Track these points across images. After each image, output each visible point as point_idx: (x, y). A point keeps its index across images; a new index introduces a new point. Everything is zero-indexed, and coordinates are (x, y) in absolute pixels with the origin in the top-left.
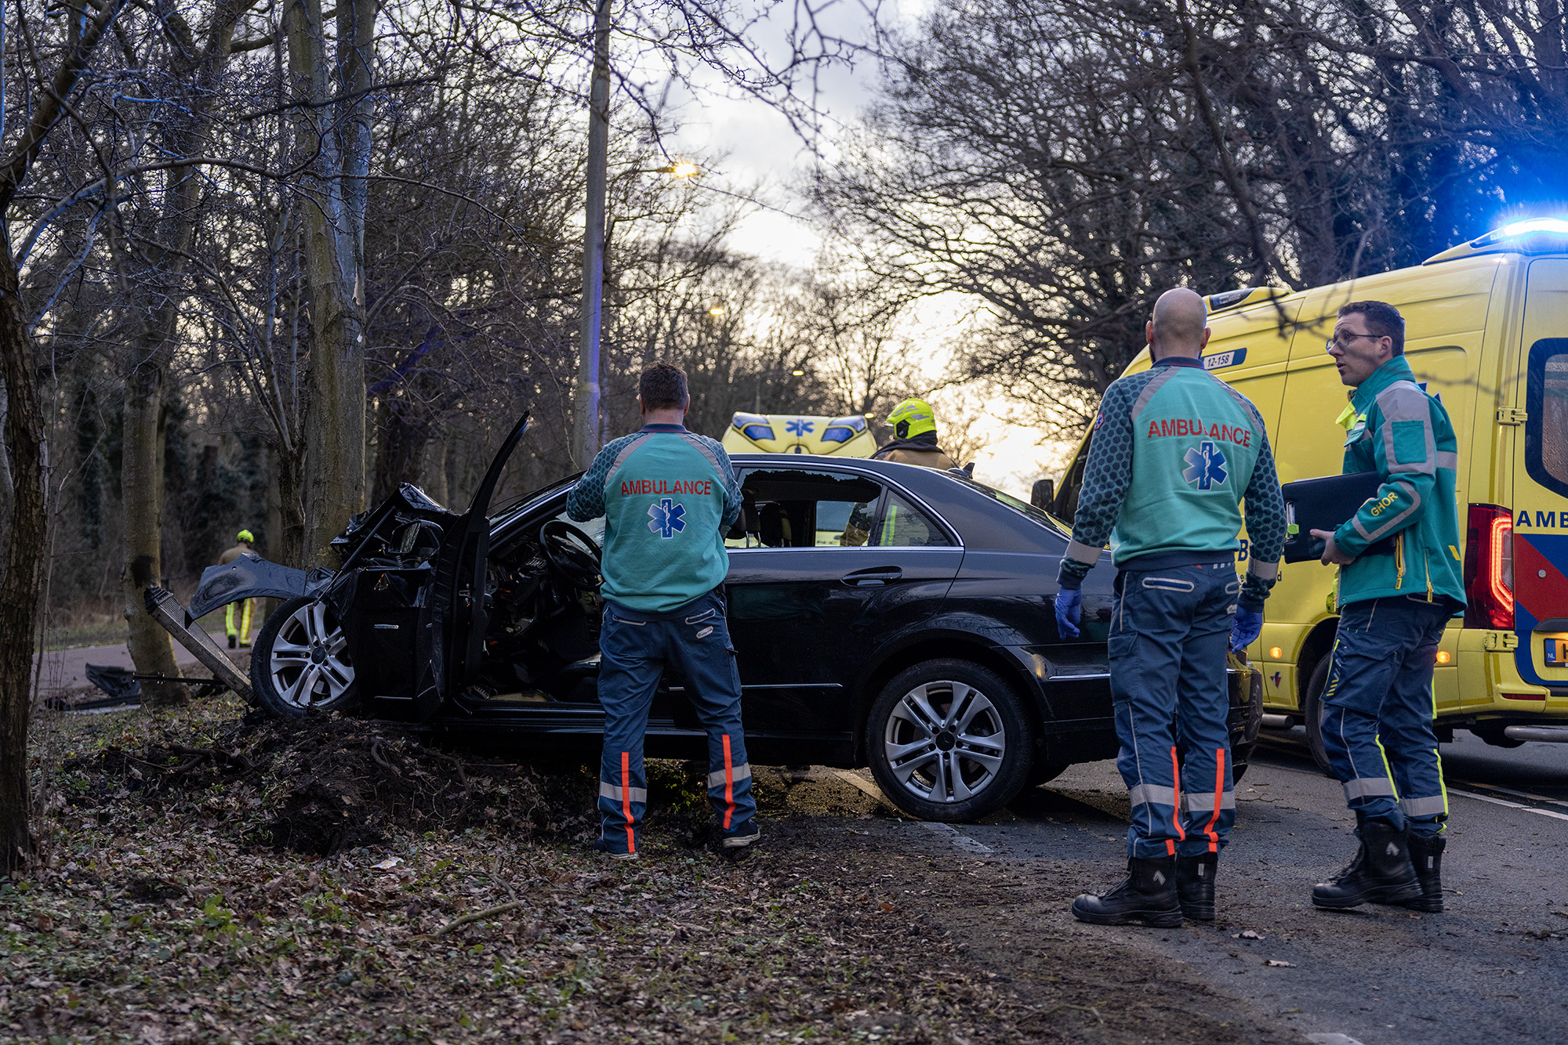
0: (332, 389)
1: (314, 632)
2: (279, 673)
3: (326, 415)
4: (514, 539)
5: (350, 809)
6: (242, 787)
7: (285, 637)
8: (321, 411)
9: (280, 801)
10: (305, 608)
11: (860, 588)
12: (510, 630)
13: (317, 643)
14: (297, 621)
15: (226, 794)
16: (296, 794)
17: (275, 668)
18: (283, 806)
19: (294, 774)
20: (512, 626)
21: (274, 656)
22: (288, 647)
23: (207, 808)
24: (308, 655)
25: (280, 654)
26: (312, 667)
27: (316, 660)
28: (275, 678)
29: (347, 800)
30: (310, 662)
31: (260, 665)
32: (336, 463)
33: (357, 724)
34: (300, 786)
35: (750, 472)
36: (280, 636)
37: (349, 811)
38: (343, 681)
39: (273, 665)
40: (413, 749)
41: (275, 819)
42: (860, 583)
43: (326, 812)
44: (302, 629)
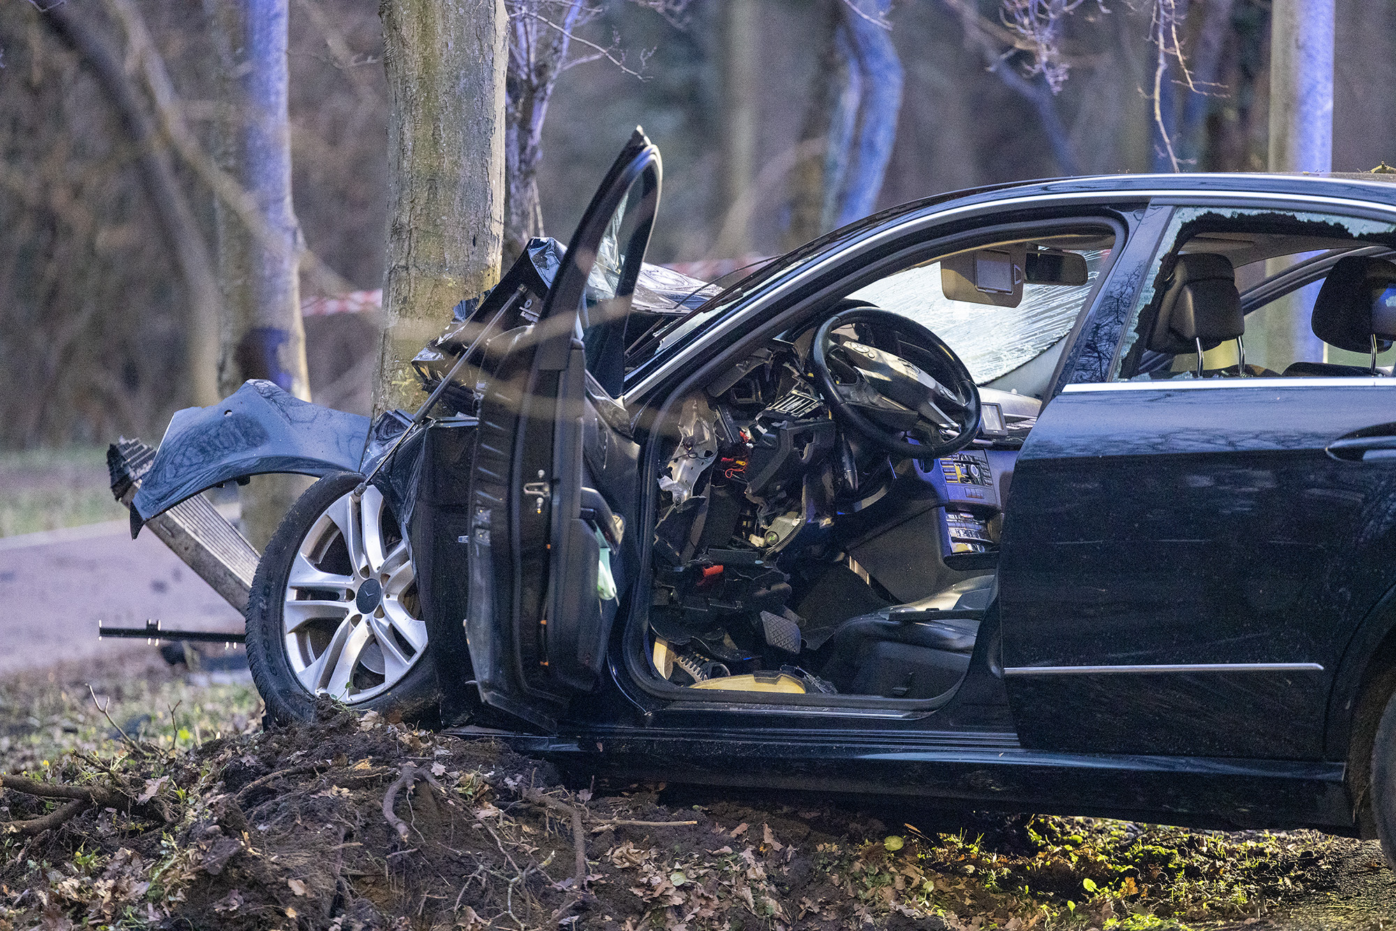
0: (426, 32)
1: (361, 548)
2: (300, 631)
3: (414, 88)
4: (743, 355)
5: (300, 904)
6: (128, 861)
7: (313, 556)
8: (405, 81)
9: (175, 887)
10: (348, 499)
11: (1372, 465)
12: (757, 541)
13: (367, 570)
14: (333, 527)
15: (96, 874)
16: (204, 875)
17: (292, 620)
18: (180, 896)
19: (207, 837)
20: (762, 533)
21: (291, 596)
22: (319, 578)
23: (58, 899)
24: (350, 595)
25: (304, 592)
26: (356, 620)
27: (365, 606)
28: (291, 642)
29: (297, 887)
30: (353, 608)
31: (264, 615)
32: (433, 189)
33: (406, 738)
34: (212, 858)
35: (1190, 215)
36: (303, 554)
37: (299, 907)
38: (408, 650)
39: (287, 614)
40: (506, 791)
41: (165, 920)
42: (1368, 455)
43: (253, 908)
44: (341, 542)
